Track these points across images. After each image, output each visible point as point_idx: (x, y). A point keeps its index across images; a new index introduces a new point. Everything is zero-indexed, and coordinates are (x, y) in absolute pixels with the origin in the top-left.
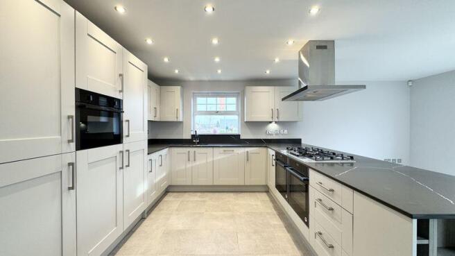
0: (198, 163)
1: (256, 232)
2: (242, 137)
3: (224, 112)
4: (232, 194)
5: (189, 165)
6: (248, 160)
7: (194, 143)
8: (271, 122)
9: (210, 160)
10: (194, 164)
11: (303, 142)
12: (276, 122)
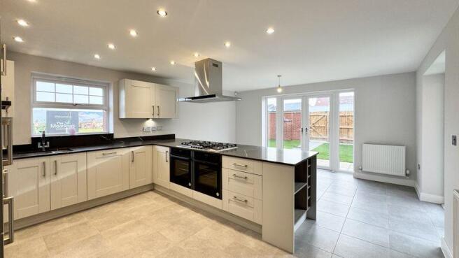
0: (61, 176)
1: (173, 224)
2: (115, 137)
3: (86, 105)
4: (115, 204)
5: (44, 183)
6: (133, 161)
7: (40, 150)
8: (148, 119)
9: (82, 169)
10: (54, 179)
11: (176, 137)
12: (154, 119)
